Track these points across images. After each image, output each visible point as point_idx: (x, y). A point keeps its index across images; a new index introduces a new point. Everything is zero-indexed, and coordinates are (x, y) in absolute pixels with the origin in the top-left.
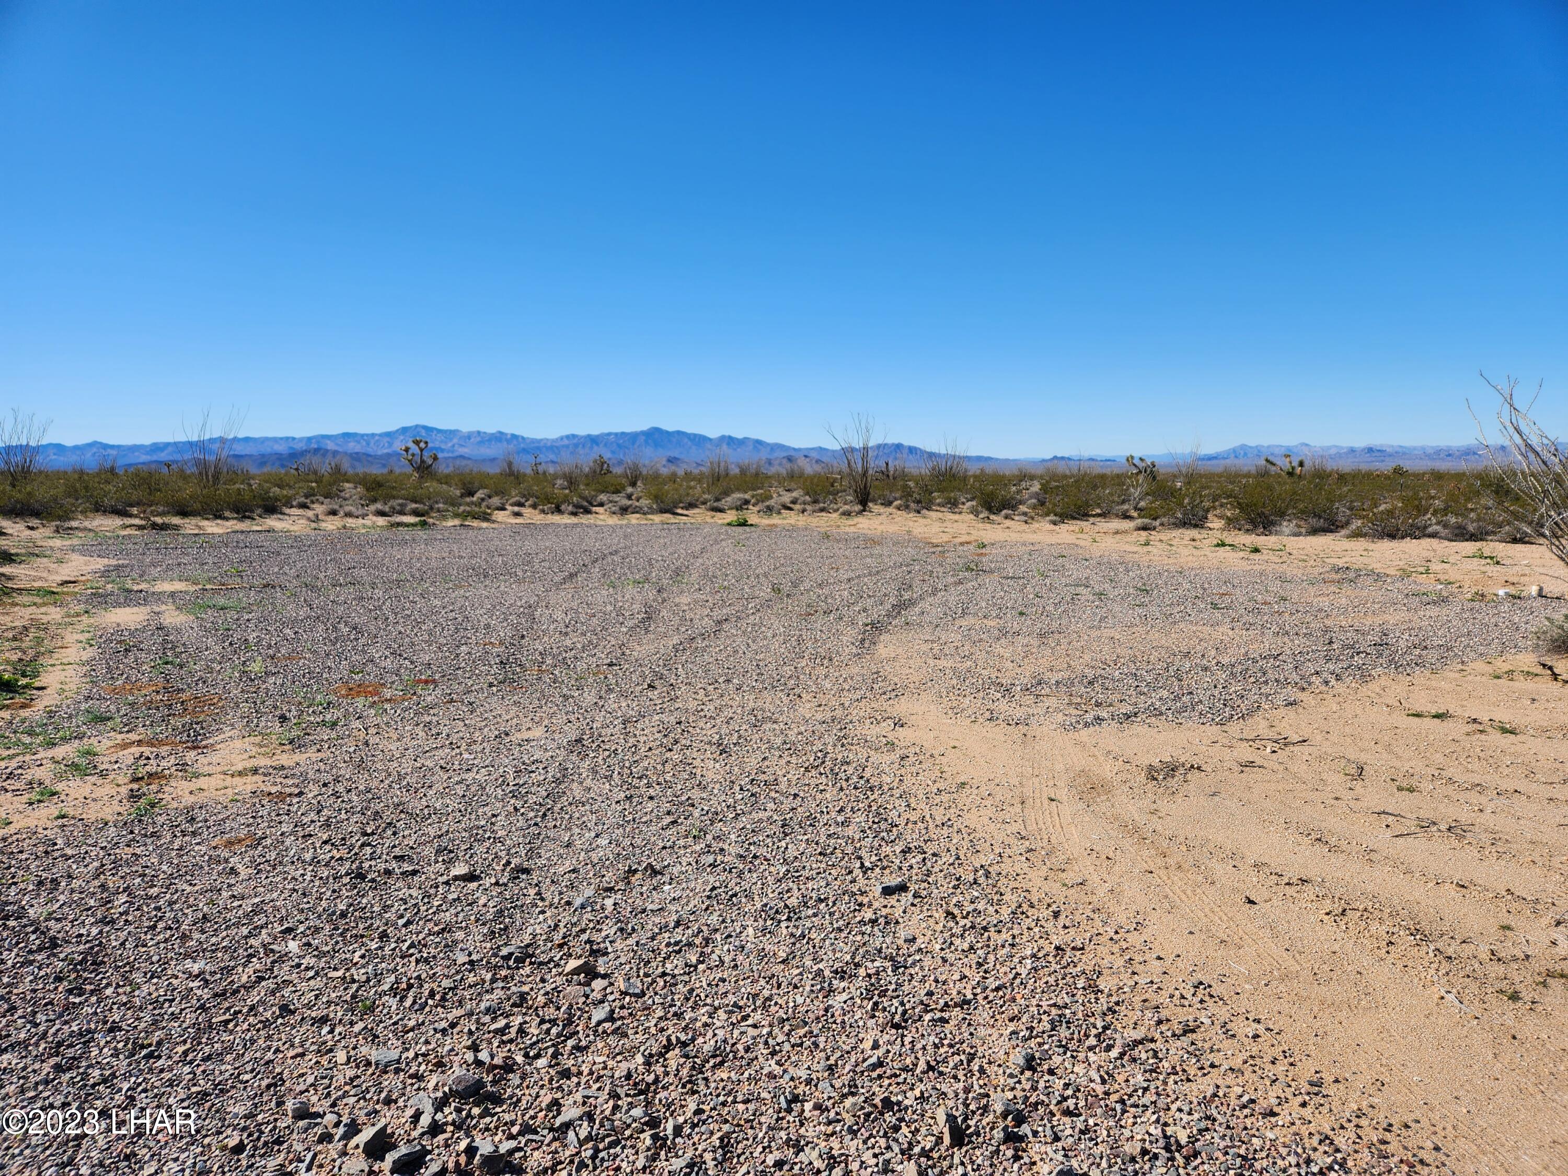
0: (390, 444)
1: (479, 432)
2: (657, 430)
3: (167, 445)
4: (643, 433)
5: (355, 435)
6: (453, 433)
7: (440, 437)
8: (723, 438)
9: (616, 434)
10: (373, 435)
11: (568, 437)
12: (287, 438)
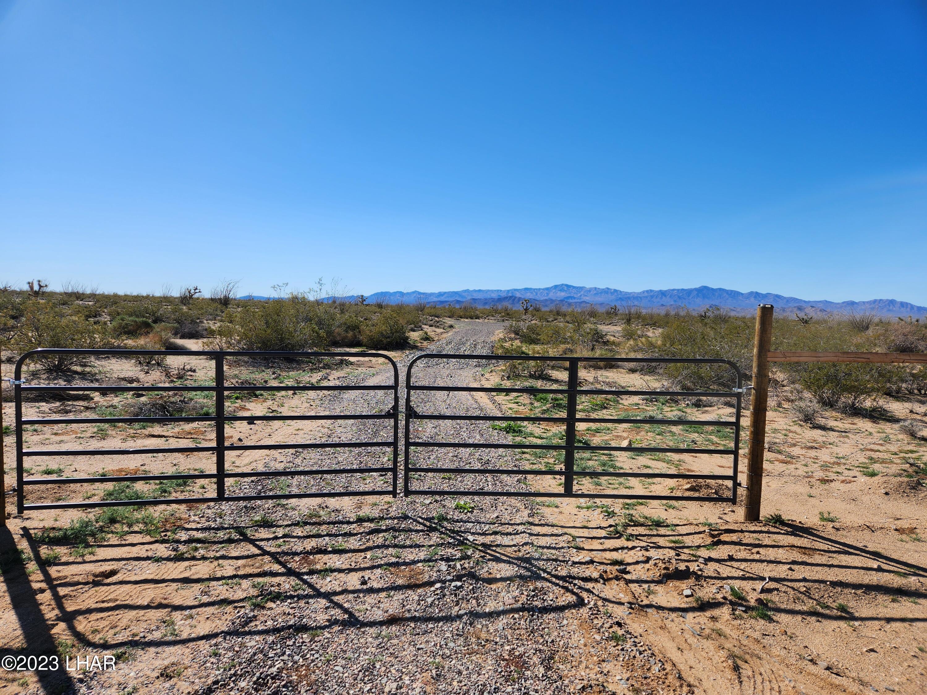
0: (548, 294)
1: (596, 288)
2: (705, 288)
3: (445, 293)
4: (696, 289)
5: (531, 289)
6: (581, 288)
7: (574, 291)
8: (751, 293)
9: (678, 290)
10: (540, 289)
11: (647, 291)
12: (498, 291)
